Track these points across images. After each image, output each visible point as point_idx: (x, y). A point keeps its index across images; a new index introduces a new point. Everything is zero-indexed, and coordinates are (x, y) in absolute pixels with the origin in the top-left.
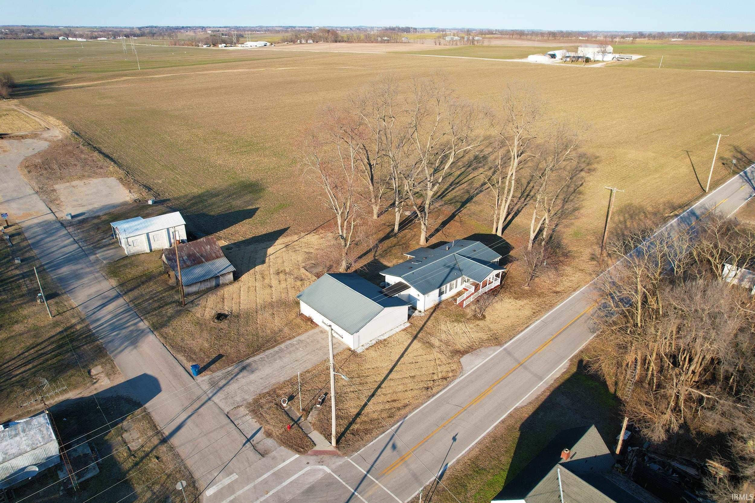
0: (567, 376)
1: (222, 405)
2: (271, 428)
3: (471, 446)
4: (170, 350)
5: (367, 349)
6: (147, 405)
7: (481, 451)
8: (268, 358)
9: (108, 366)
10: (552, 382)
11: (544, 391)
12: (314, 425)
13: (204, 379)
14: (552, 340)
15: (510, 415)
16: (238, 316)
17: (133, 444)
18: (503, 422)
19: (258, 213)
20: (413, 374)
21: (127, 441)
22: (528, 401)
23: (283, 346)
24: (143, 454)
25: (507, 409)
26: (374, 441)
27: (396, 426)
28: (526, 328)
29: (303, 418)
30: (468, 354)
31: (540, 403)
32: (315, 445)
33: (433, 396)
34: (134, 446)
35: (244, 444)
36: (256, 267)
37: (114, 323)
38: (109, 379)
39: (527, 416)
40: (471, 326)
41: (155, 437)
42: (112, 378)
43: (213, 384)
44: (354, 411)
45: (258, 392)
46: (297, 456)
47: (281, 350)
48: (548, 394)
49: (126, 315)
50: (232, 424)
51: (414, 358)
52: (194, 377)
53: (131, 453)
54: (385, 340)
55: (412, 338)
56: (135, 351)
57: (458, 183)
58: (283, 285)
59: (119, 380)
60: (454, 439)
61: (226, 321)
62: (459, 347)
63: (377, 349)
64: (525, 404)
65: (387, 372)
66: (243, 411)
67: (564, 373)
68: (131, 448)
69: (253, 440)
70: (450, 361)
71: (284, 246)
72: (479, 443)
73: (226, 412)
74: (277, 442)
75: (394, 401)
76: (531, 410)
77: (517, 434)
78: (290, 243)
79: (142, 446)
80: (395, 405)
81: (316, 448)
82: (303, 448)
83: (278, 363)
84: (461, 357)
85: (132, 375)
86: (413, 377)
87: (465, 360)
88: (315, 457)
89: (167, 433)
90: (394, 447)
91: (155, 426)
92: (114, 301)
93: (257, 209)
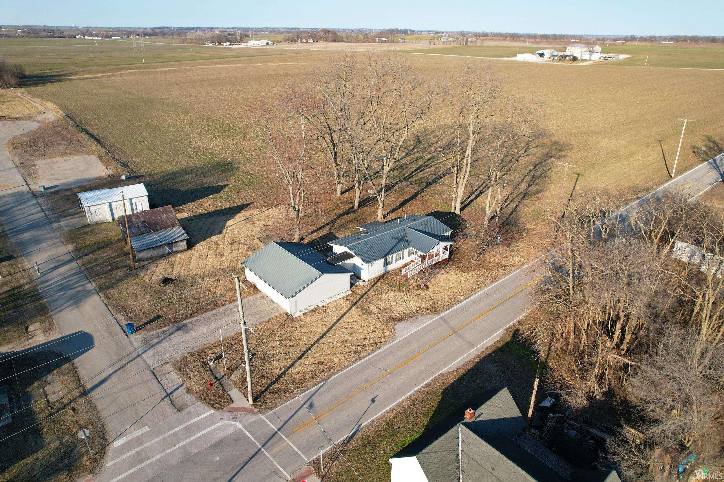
0: (499, 345)
1: (150, 362)
2: (193, 384)
3: (388, 408)
4: (111, 310)
5: (304, 314)
6: (76, 360)
7: (398, 414)
8: (204, 320)
9: (47, 323)
10: (483, 350)
11: (474, 358)
12: (235, 383)
13: (137, 338)
14: (492, 309)
15: (435, 380)
16: (184, 281)
17: (54, 396)
18: (426, 386)
19: (226, 189)
20: (345, 339)
21: (48, 393)
22: (456, 367)
23: (221, 309)
24: (60, 406)
25: (433, 373)
26: (292, 400)
27: (317, 387)
28: (467, 298)
29: (226, 377)
30: (404, 321)
31: (467, 369)
32: (233, 402)
33: (360, 359)
34: (53, 398)
35: (163, 399)
36: (212, 237)
37: (62, 284)
38: (45, 335)
39: (452, 381)
40: (412, 295)
41: (76, 390)
42: (47, 335)
43: (145, 341)
44: (278, 372)
45: (188, 351)
46: (213, 411)
47: (219, 313)
48: (477, 360)
49: (76, 277)
50: (155, 381)
51: (349, 323)
52: (129, 335)
53: (49, 405)
54: (323, 306)
55: (350, 305)
56: (76, 310)
57: (427, 166)
58: (235, 254)
59: (55, 336)
60: (373, 401)
61: (171, 285)
62: (396, 314)
63: (314, 315)
64: (452, 370)
65: (319, 336)
66: (169, 368)
67: (497, 342)
68: (50, 400)
69: (173, 396)
70: (385, 327)
71: (244, 218)
72: (398, 405)
73: (152, 368)
74: (196, 398)
75: (321, 363)
76: (457, 375)
77: (439, 398)
78: (251, 216)
79: (62, 398)
80: (321, 367)
81: (233, 405)
82: (220, 405)
83: (214, 325)
84: (396, 324)
85: (67, 332)
86: (345, 341)
87: (399, 327)
88: (229, 414)
89: (89, 387)
90: (311, 406)
91: (79, 380)
92: (66, 265)
93: (225, 186)
